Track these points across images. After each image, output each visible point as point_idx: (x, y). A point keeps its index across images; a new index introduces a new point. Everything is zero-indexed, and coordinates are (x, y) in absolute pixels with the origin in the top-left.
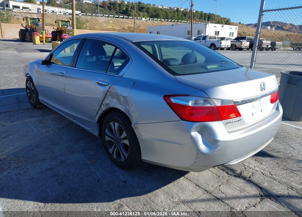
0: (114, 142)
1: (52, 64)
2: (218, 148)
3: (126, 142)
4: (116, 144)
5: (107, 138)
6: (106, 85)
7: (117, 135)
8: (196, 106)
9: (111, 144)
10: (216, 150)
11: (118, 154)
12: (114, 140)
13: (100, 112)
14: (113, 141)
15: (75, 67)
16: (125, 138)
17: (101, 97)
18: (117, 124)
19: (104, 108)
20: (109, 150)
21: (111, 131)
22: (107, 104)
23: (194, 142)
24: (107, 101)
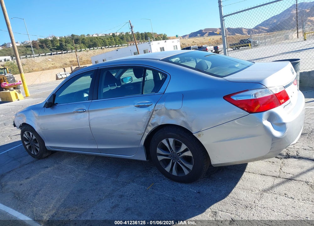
0: (170, 160)
1: (57, 105)
3: (189, 154)
4: (173, 161)
5: (160, 158)
6: (148, 106)
7: (173, 151)
9: (166, 162)
10: (286, 132)
11: (179, 169)
12: (170, 157)
13: (146, 134)
14: (169, 158)
15: (97, 99)
16: (186, 150)
17: (145, 120)
18: (171, 140)
19: (150, 129)
20: (165, 169)
21: (164, 148)
22: (153, 124)
24: (153, 121)
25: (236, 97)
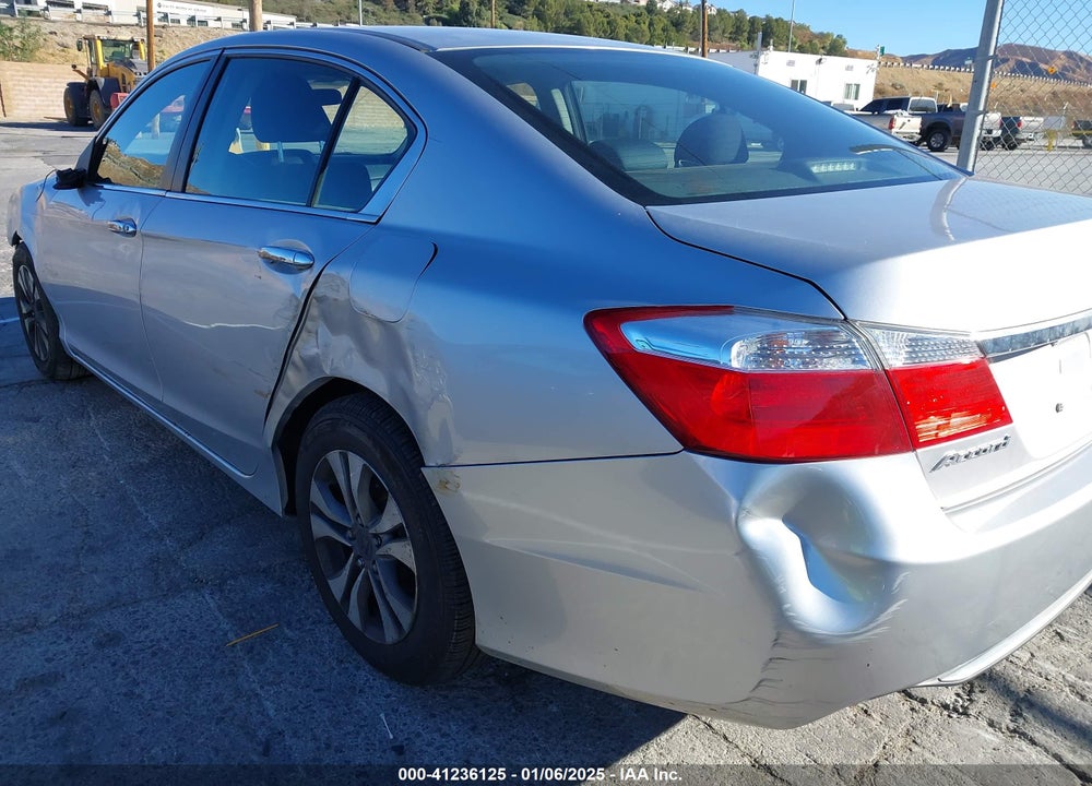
0: (348, 551)
2: (894, 608)
3: (403, 552)
4: (357, 557)
5: (320, 529)
6: (302, 268)
7: (358, 515)
8: (772, 369)
9: (338, 554)
10: (882, 618)
11: (371, 609)
12: (350, 540)
13: (283, 401)
14: (344, 541)
15: (183, 191)
16: (396, 534)
17: (282, 325)
18: (357, 463)
19: (297, 382)
20: (330, 582)
21: (335, 492)
22: (311, 363)
23: (759, 573)
24: (307, 347)
25: (644, 331)
